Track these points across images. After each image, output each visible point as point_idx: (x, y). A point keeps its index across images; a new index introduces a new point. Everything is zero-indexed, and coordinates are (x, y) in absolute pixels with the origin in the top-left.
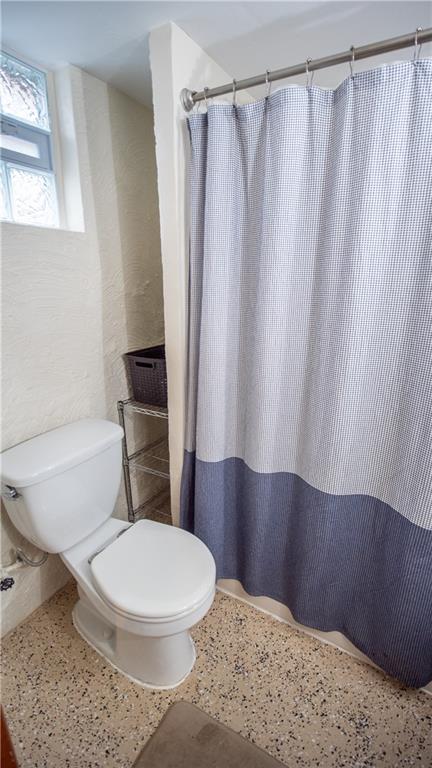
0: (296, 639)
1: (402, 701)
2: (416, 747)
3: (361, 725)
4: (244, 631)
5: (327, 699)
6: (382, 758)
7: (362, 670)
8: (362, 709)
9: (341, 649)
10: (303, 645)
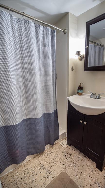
0: (19, 169)
1: (44, 155)
2: (50, 159)
3: (42, 167)
4: (5, 185)
5: (35, 171)
6: (49, 167)
7: (35, 158)
8: (40, 164)
9: (29, 160)
10: (22, 168)
